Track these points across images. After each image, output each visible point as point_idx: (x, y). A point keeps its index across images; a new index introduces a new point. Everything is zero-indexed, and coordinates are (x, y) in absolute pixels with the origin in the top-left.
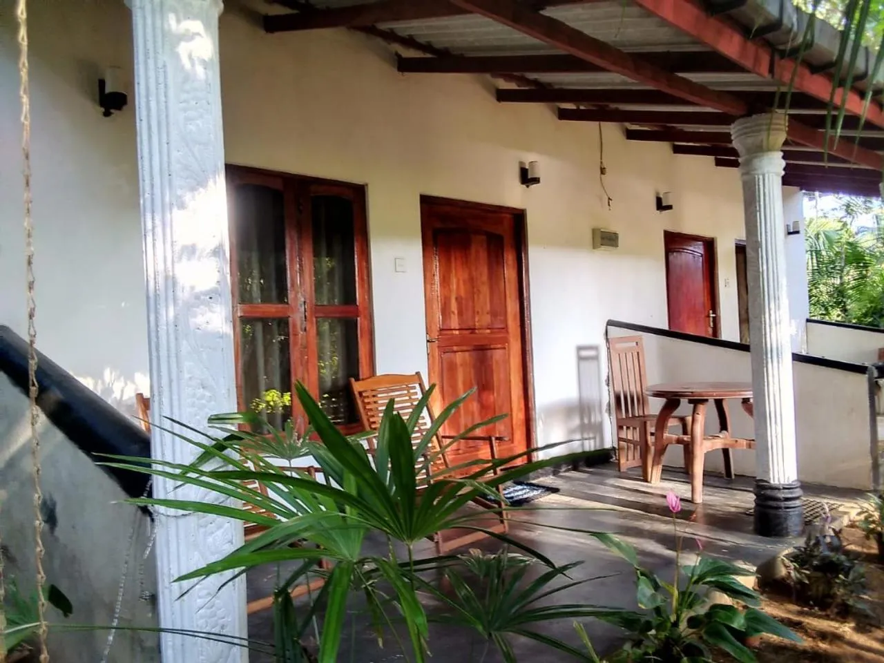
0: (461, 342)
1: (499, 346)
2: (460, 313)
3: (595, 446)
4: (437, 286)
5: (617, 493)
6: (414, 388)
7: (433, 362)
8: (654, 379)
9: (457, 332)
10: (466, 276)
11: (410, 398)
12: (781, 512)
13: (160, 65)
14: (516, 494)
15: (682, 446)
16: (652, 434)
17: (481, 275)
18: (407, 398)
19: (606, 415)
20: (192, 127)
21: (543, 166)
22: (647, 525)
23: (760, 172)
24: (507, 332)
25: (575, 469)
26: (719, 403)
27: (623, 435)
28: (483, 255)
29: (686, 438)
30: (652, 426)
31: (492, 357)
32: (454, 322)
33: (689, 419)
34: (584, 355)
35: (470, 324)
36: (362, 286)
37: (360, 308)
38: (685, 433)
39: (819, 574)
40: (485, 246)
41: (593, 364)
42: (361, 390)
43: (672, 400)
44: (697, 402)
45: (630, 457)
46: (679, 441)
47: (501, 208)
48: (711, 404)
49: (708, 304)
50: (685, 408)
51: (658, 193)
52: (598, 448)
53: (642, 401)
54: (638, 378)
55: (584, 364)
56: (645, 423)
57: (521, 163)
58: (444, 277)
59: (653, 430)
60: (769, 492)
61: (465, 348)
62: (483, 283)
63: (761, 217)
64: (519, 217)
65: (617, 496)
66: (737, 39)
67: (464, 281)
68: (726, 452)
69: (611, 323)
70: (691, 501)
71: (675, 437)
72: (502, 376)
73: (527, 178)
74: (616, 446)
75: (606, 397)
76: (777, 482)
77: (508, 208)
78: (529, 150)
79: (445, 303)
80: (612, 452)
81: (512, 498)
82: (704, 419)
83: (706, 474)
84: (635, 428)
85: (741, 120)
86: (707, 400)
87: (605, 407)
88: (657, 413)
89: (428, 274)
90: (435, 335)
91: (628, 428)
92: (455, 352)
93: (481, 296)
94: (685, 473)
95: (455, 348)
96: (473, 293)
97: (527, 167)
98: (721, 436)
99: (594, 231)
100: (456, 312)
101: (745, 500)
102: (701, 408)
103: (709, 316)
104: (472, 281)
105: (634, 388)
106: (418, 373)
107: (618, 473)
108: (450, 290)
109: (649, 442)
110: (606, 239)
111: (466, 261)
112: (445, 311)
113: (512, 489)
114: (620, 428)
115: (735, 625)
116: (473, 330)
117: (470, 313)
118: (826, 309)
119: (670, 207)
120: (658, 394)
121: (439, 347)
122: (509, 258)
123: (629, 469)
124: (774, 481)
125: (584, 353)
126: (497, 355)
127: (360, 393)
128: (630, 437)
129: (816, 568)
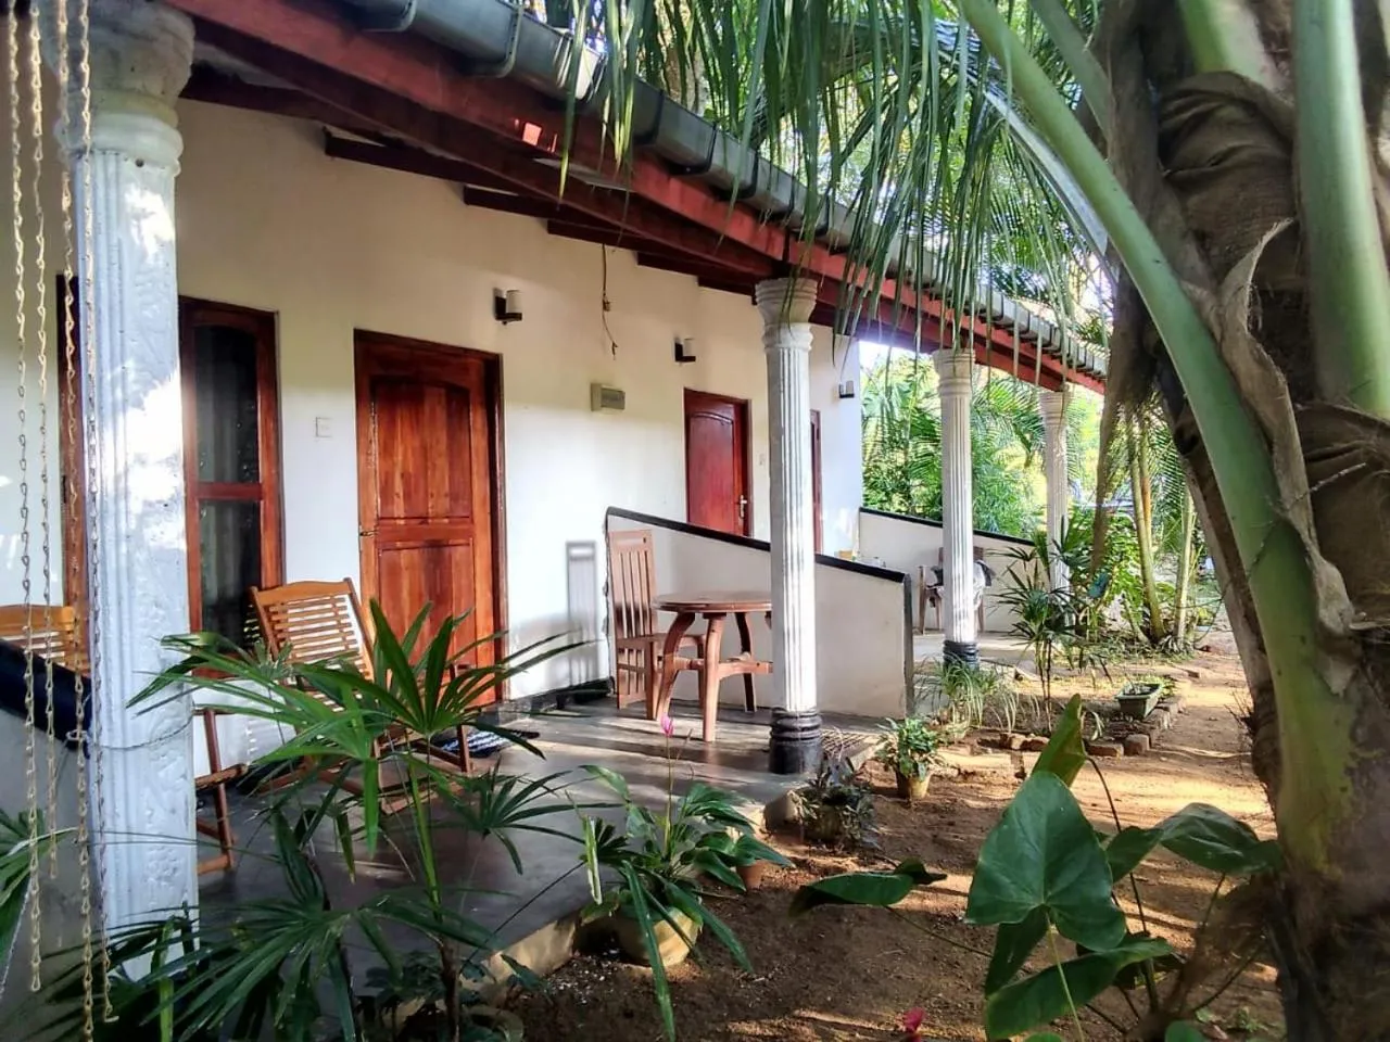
0: (408, 536)
1: (461, 541)
2: (407, 496)
3: (587, 676)
4: (375, 458)
5: (612, 734)
6: (343, 600)
7: (368, 563)
8: (666, 586)
9: (402, 522)
10: (417, 443)
11: (336, 615)
12: (797, 745)
13: (114, 241)
14: (480, 742)
15: (696, 672)
16: (660, 658)
17: (438, 442)
18: (332, 614)
19: (602, 635)
20: (147, 313)
21: (527, 297)
22: (648, 771)
23: (783, 345)
24: (472, 521)
25: (560, 707)
26: (741, 617)
27: (624, 660)
28: (441, 414)
29: (700, 662)
30: (659, 647)
31: (450, 556)
32: (399, 508)
33: (704, 637)
34: (577, 555)
35: (420, 511)
36: (268, 456)
37: (265, 488)
38: (700, 656)
39: (827, 808)
40: (443, 400)
41: (586, 566)
42: (266, 603)
43: (685, 615)
44: (713, 616)
45: (633, 689)
46: (691, 666)
47: (466, 350)
48: (731, 620)
49: (738, 486)
50: (699, 625)
51: (677, 339)
52: (591, 679)
53: (649, 615)
54: (645, 585)
55: (575, 567)
56: (652, 644)
57: (496, 291)
58: (385, 443)
59: (661, 654)
60: (785, 722)
61: (411, 544)
62: (440, 455)
63: (784, 399)
64: (491, 366)
65: (613, 739)
66: (748, 221)
67: (413, 449)
68: (748, 678)
69: (611, 511)
70: (703, 740)
71: (687, 661)
72: (464, 582)
73: (503, 311)
74: (614, 675)
75: (603, 611)
76: (793, 710)
77: (477, 352)
78: (507, 271)
79: (386, 482)
80: (610, 685)
81: (476, 747)
82: (720, 638)
83: (721, 707)
84: (638, 651)
85: (766, 282)
86: (724, 614)
87: (601, 624)
88: (666, 631)
89: (362, 440)
90: (371, 526)
91: (630, 651)
92: (399, 549)
93: (438, 474)
94: (697, 707)
95: (399, 544)
96: (426, 469)
97: (505, 297)
98: (741, 658)
99: (593, 387)
100: (401, 494)
101: (762, 735)
102: (718, 624)
103: (739, 503)
104: (425, 451)
105: (639, 599)
106: (348, 580)
107: (615, 711)
108: (394, 464)
109: (656, 668)
110: (608, 399)
111: (416, 423)
112: (386, 493)
113: (474, 737)
114: (620, 651)
115: (726, 852)
116: (424, 519)
117: (421, 493)
118: (887, 494)
119: (692, 359)
120: (668, 607)
121: (375, 542)
122: (477, 419)
123: (629, 705)
124: (790, 709)
125: (576, 552)
126: (459, 554)
127: (266, 608)
128: (633, 663)
129: (826, 801)
